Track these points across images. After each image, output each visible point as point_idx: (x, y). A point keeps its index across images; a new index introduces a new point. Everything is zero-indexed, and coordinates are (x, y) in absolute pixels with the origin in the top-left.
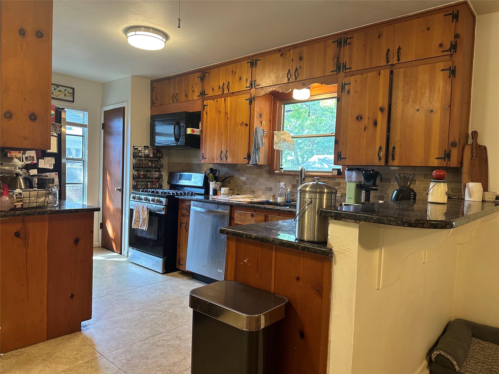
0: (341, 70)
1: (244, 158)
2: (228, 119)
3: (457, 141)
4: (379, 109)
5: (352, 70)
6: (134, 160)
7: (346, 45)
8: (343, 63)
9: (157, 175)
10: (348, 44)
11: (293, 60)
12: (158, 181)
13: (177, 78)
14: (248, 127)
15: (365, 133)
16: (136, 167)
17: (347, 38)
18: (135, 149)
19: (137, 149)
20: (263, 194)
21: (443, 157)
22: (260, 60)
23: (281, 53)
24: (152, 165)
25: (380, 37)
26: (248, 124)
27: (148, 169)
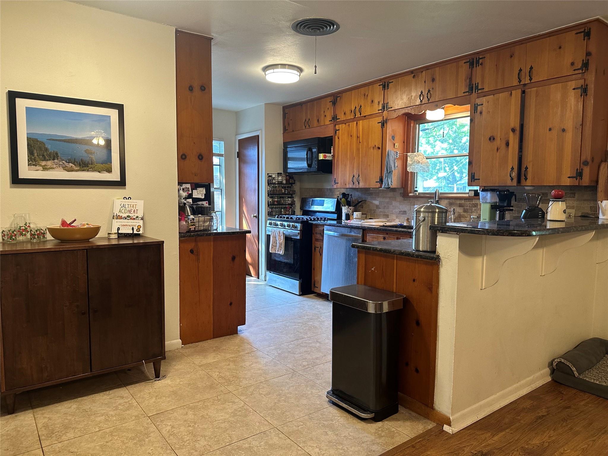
0: (474, 91)
1: (376, 182)
2: (360, 142)
3: (589, 159)
4: (510, 130)
5: (484, 90)
6: (269, 187)
7: (479, 66)
8: (476, 84)
9: (289, 201)
10: (481, 64)
11: (425, 82)
12: (291, 208)
13: (309, 104)
14: (380, 150)
15: (498, 154)
16: (270, 194)
17: (479, 59)
18: (269, 176)
19: (271, 176)
20: (397, 217)
21: (575, 176)
22: (393, 82)
23: (413, 74)
24: (285, 191)
25: (512, 56)
26: (380, 147)
27: (281, 196)
